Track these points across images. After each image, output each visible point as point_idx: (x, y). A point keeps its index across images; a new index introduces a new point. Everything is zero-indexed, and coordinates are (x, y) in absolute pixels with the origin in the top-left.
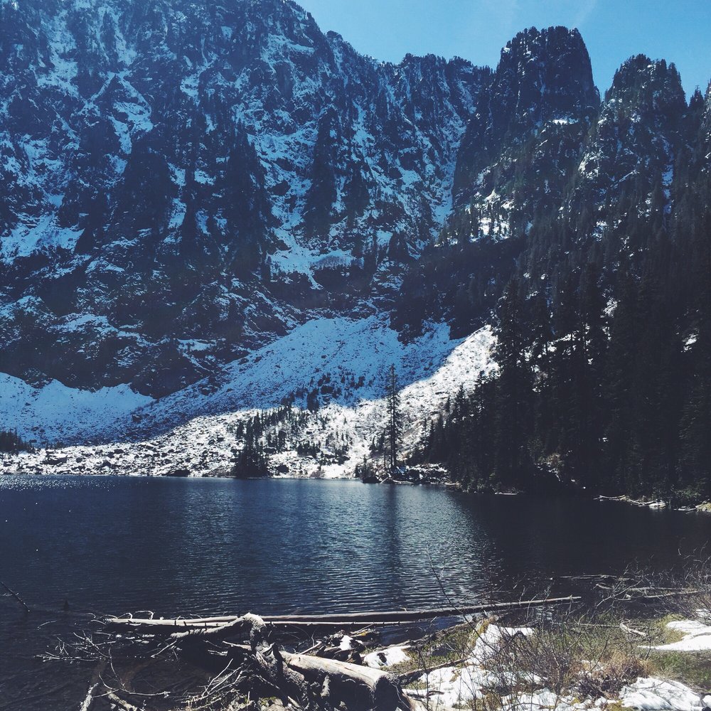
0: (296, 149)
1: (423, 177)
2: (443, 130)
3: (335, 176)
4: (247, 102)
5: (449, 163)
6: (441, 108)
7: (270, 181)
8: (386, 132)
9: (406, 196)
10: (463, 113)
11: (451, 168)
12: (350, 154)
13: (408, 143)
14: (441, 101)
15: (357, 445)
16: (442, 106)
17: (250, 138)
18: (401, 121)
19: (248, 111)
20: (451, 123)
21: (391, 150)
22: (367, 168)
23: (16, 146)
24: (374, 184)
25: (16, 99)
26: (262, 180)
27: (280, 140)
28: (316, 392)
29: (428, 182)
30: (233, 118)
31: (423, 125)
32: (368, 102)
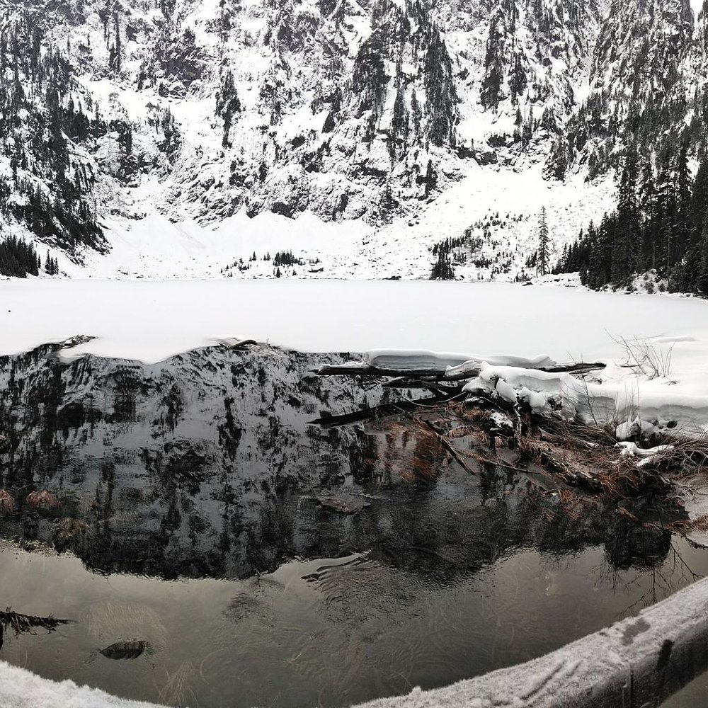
0: (474, 44)
1: (569, 66)
2: (584, 30)
3: (502, 63)
4: (439, 7)
5: (587, 57)
6: (583, 13)
7: (456, 70)
8: (541, 29)
9: (555, 80)
10: (599, 18)
11: (588, 61)
12: (513, 46)
13: (557, 38)
14: (583, 7)
15: (517, 261)
16: (584, 11)
17: (442, 34)
18: (552, 19)
19: (440, 15)
20: (590, 25)
21: (546, 43)
22: (525, 58)
23: (283, 62)
24: (530, 70)
25: (282, 26)
26: (450, 69)
27: (462, 36)
28: (488, 224)
29: (572, 70)
30: (430, 21)
31: (570, 26)
32: (527, 5)
